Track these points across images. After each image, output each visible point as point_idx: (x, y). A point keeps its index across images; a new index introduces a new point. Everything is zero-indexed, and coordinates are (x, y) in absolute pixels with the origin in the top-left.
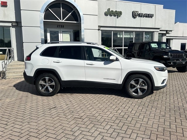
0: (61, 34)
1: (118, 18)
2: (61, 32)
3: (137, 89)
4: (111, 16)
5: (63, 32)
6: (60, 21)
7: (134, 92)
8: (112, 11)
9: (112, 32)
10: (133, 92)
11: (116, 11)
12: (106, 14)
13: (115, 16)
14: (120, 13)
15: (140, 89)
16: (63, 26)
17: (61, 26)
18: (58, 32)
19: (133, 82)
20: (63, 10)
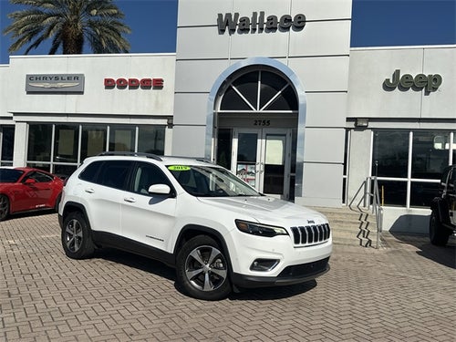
0: (264, 140)
1: (427, 93)
2: (264, 135)
3: (203, 274)
4: (403, 89)
5: (269, 136)
6: (255, 111)
7: (195, 278)
8: (407, 77)
9: (411, 133)
10: (191, 279)
11: (420, 77)
12: (388, 86)
13: (417, 89)
14: (435, 80)
15: (211, 274)
16: (268, 122)
17: (264, 122)
18: (257, 135)
19: (196, 254)
20: (264, 85)
